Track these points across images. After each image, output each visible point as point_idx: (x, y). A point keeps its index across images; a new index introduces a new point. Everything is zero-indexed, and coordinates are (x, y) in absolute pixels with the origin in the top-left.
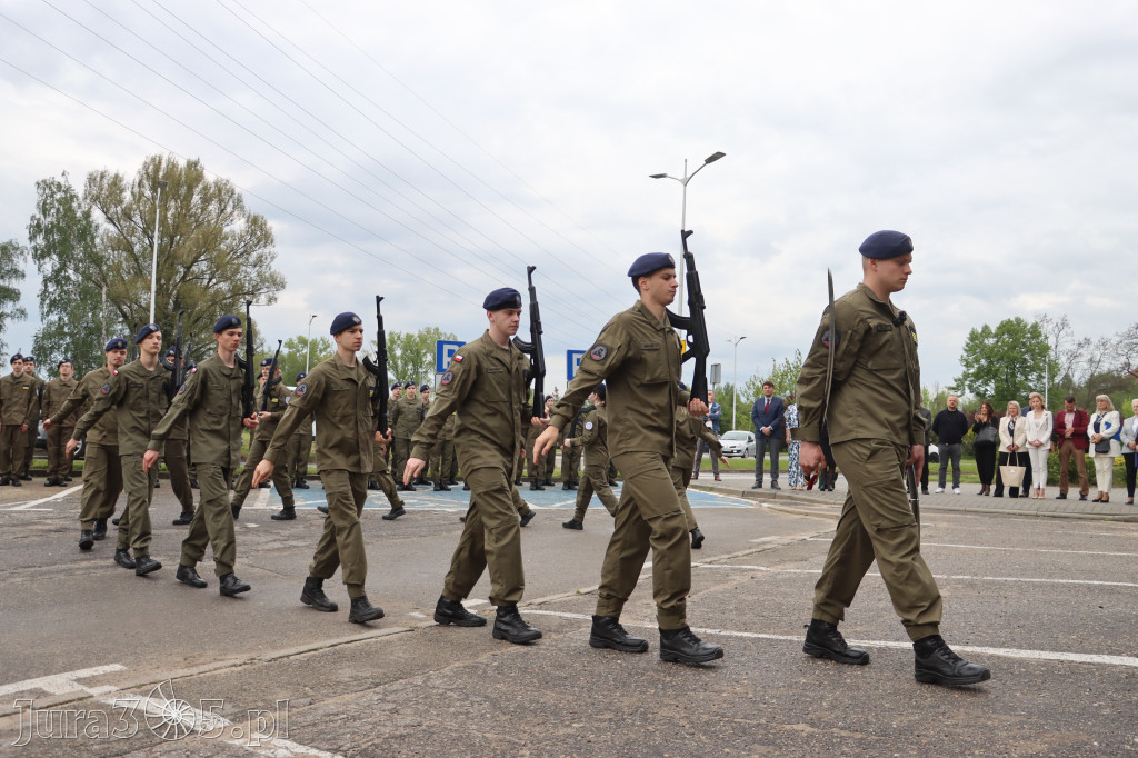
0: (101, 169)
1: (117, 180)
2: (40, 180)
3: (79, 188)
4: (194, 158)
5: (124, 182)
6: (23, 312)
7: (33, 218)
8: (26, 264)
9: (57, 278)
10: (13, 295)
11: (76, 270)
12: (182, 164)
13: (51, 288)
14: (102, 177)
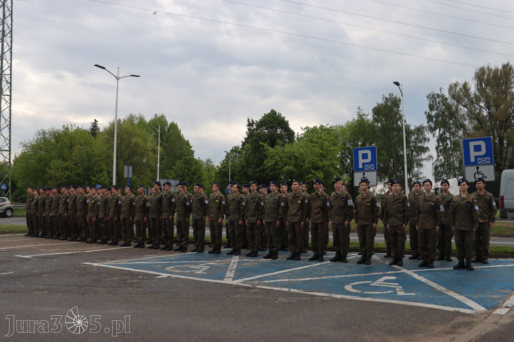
0: (454, 82)
1: (465, 85)
2: (428, 94)
3: (446, 94)
4: (506, 63)
5: (470, 86)
6: (431, 157)
7: (426, 113)
8: (428, 135)
9: (441, 139)
10: (424, 150)
11: (450, 133)
12: (500, 67)
13: (441, 144)
14: (456, 85)
